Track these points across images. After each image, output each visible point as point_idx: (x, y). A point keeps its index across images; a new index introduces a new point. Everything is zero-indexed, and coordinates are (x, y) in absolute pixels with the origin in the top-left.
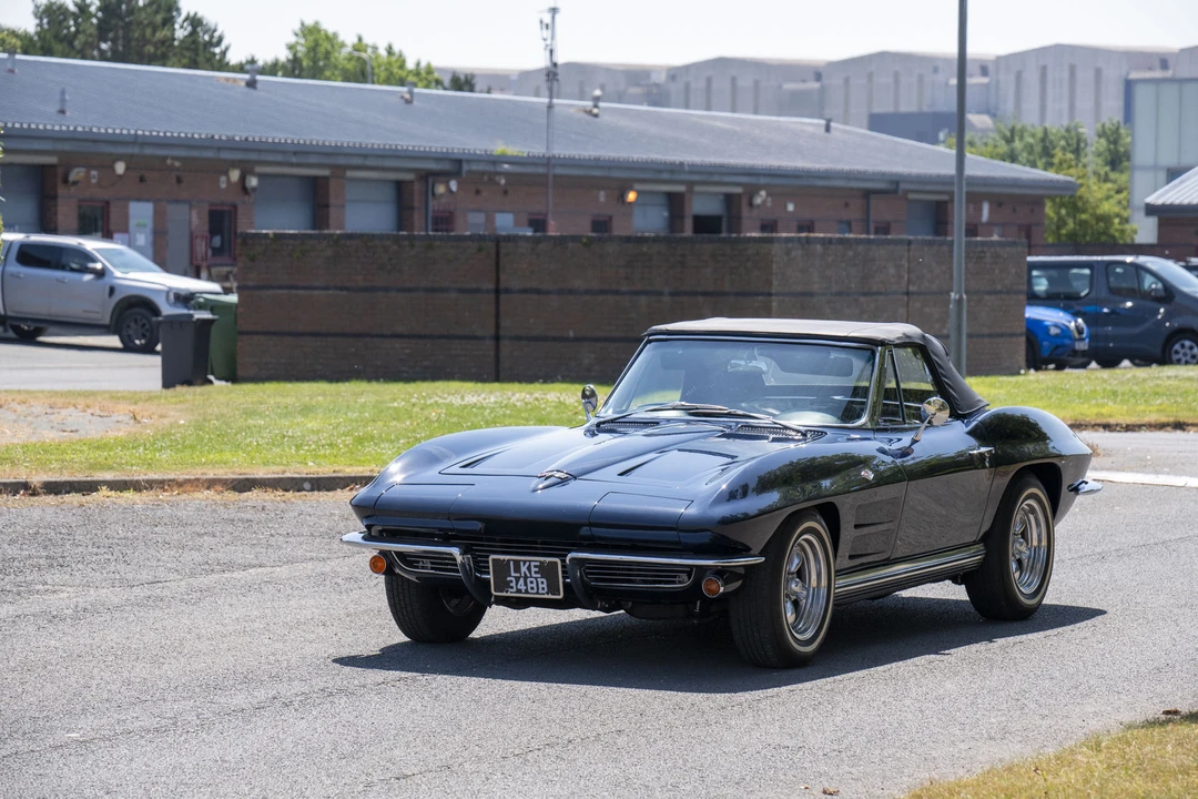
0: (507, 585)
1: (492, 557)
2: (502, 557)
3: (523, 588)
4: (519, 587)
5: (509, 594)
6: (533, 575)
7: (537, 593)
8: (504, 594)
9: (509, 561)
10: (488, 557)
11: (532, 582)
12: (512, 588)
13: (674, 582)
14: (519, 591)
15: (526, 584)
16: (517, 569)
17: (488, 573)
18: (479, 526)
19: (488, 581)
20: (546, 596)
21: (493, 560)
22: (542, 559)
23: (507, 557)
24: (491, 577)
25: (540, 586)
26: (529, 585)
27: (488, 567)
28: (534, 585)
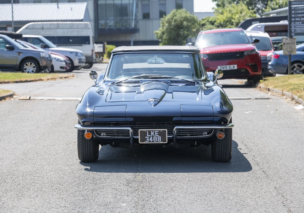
0: (145, 140)
1: (140, 130)
2: (144, 130)
3: (152, 140)
4: (150, 140)
5: (146, 143)
6: (156, 135)
7: (157, 142)
8: (144, 143)
9: (147, 131)
10: (138, 130)
11: (155, 138)
12: (147, 140)
13: (202, 135)
15: (153, 139)
17: (138, 136)
18: (132, 119)
19: (138, 139)
20: (161, 143)
21: (140, 131)
22: (160, 130)
23: (146, 130)
24: (139, 137)
25: (158, 139)
26: (154, 139)
27: (138, 134)
28: (156, 139)
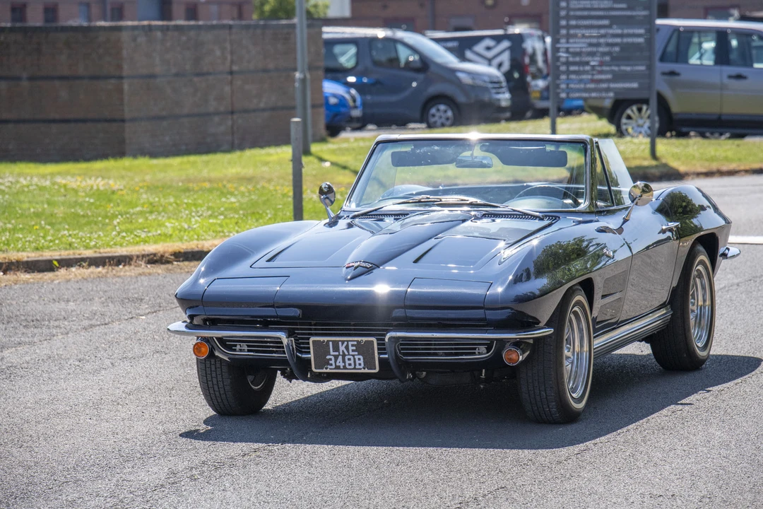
4: (338, 364)
14: (337, 367)
16: (336, 348)
